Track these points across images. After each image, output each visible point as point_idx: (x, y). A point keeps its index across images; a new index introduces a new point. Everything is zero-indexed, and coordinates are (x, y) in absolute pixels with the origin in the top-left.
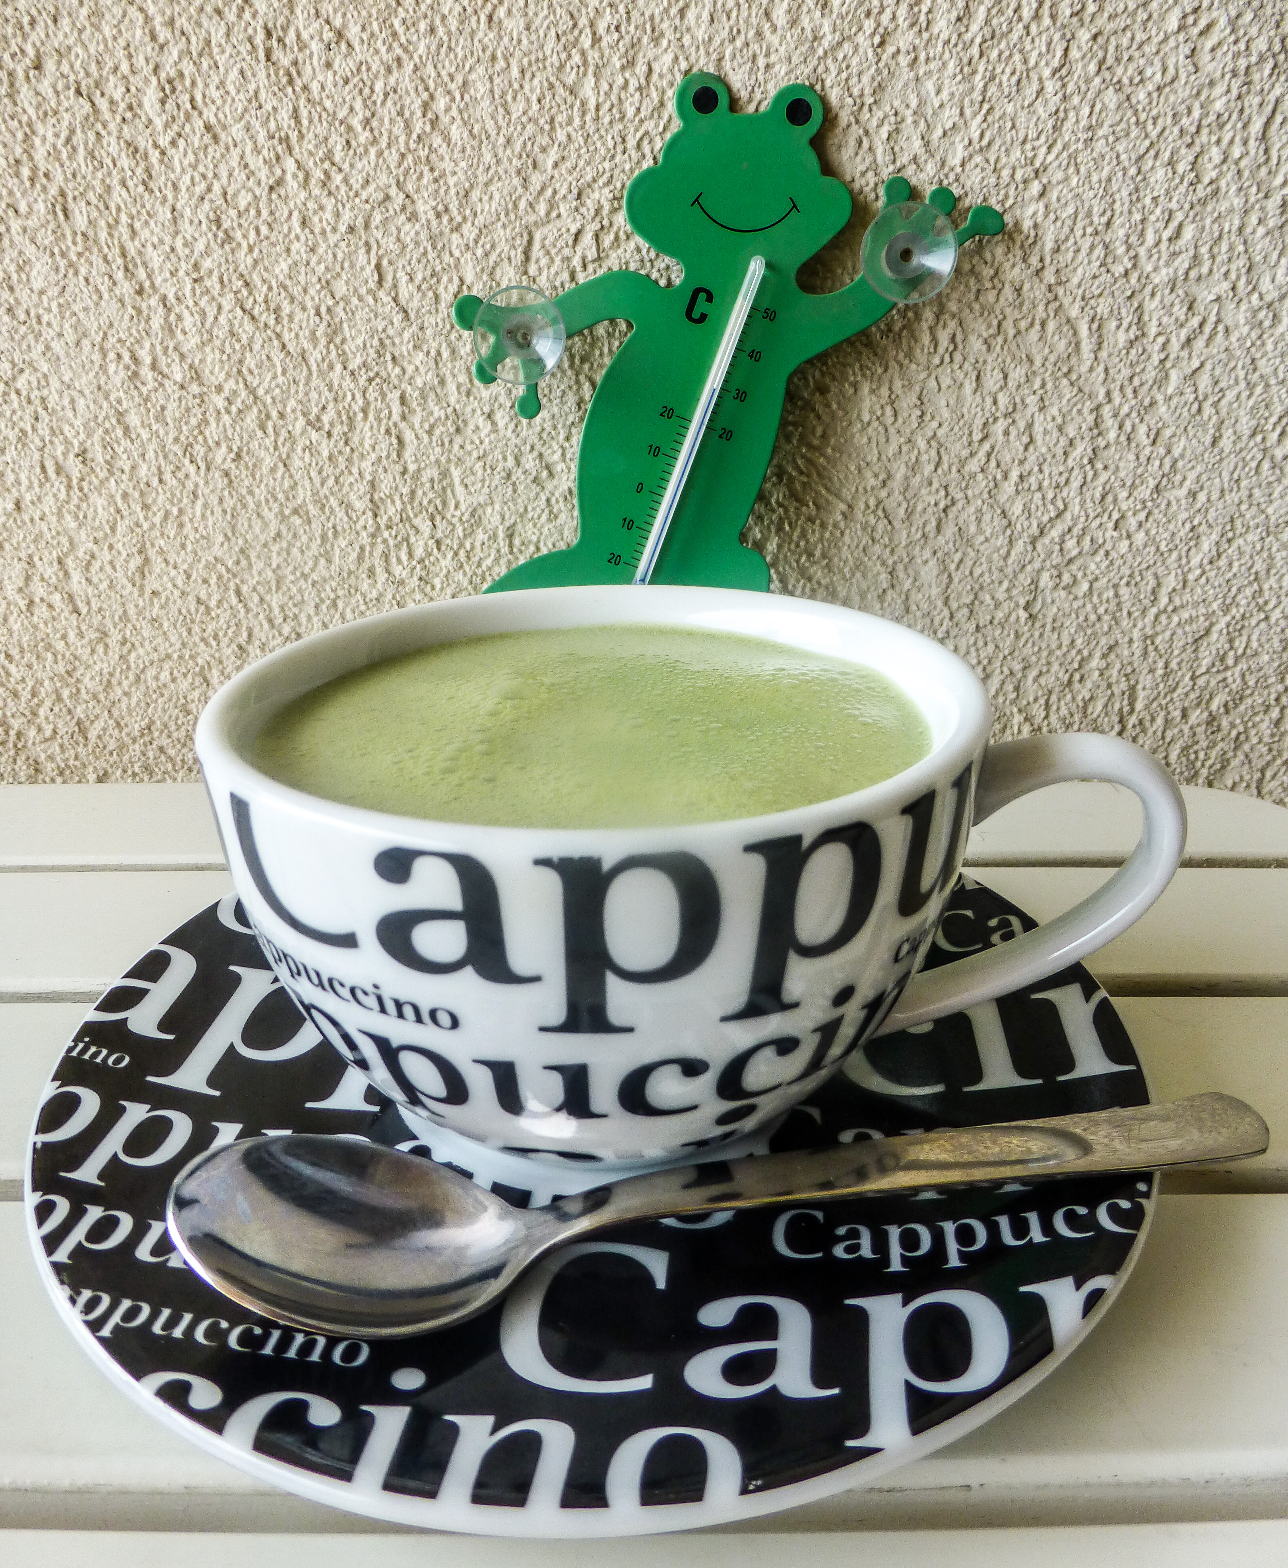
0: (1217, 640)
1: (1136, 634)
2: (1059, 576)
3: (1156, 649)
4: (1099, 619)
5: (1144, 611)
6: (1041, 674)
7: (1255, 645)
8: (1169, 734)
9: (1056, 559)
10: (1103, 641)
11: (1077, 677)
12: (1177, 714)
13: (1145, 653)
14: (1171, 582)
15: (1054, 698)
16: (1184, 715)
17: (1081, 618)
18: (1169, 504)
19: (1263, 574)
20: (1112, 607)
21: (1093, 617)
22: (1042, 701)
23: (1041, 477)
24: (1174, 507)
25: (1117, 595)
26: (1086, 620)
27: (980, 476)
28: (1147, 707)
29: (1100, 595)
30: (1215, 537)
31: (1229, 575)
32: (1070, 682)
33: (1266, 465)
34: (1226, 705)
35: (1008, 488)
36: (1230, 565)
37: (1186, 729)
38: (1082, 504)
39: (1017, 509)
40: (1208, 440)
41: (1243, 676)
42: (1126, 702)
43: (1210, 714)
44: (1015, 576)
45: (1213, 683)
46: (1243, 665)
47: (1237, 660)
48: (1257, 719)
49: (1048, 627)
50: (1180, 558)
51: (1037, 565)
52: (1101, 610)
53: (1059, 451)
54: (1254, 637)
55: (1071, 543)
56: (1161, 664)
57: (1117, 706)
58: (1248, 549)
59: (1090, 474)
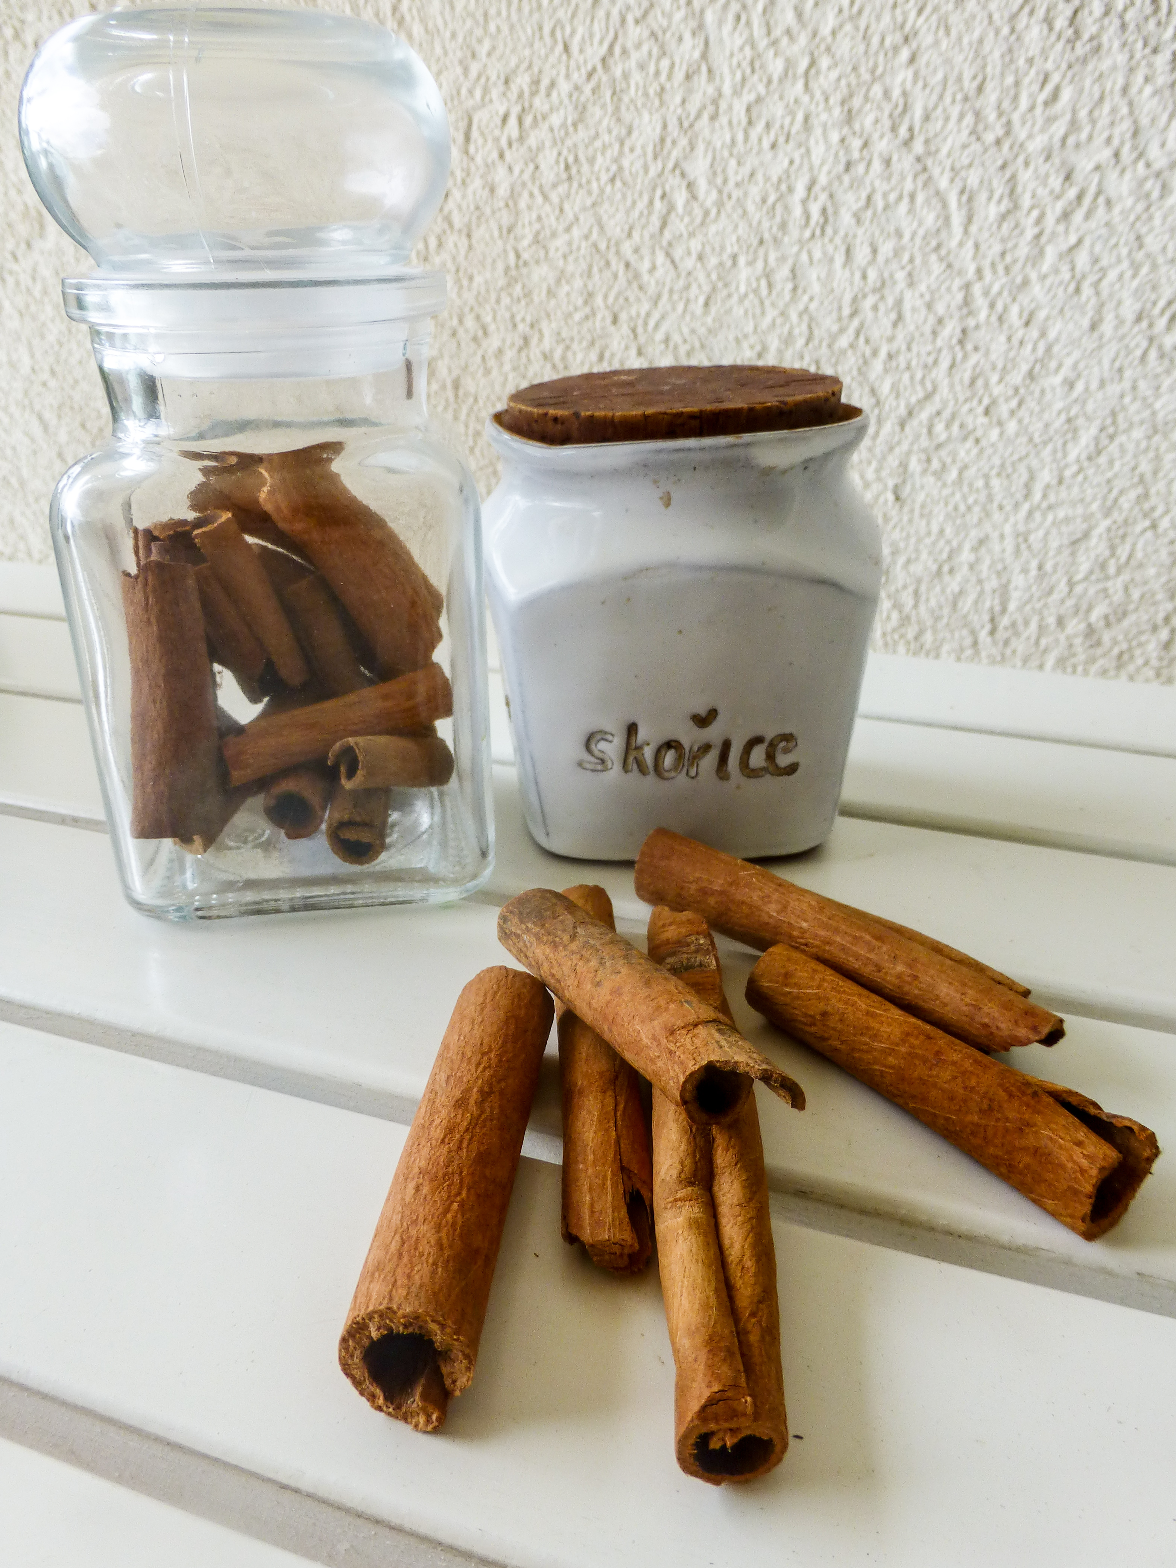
0: (1097, 545)
1: (1008, 529)
2: (929, 460)
3: (1029, 547)
4: (969, 508)
5: (1017, 506)
6: (908, 561)
7: (1139, 554)
8: (1043, 642)
9: (924, 442)
10: (974, 534)
11: (946, 568)
12: (1051, 620)
13: (1017, 552)
14: (1046, 476)
15: (923, 588)
16: (1061, 622)
17: (950, 507)
18: (1043, 392)
19: (1148, 476)
20: (982, 497)
21: (962, 508)
22: (911, 589)
23: (909, 356)
24: (1049, 396)
25: (987, 485)
26: (956, 509)
27: (850, 352)
28: (1020, 608)
29: (970, 485)
30: (1094, 431)
31: (1109, 474)
32: (939, 573)
33: (1153, 354)
34: (1106, 617)
35: (878, 365)
36: (1111, 463)
37: (1062, 638)
38: (952, 386)
39: (885, 389)
40: (1086, 323)
41: (1126, 589)
42: (997, 601)
43: (1089, 625)
44: (884, 458)
45: (1092, 591)
46: (1125, 577)
47: (1119, 571)
48: (1143, 638)
49: (917, 513)
50: (1055, 452)
51: (905, 447)
52: (971, 500)
53: (927, 329)
54: (1140, 546)
55: (939, 427)
56: (1034, 564)
57: (988, 604)
58: (1131, 447)
59: (960, 355)
